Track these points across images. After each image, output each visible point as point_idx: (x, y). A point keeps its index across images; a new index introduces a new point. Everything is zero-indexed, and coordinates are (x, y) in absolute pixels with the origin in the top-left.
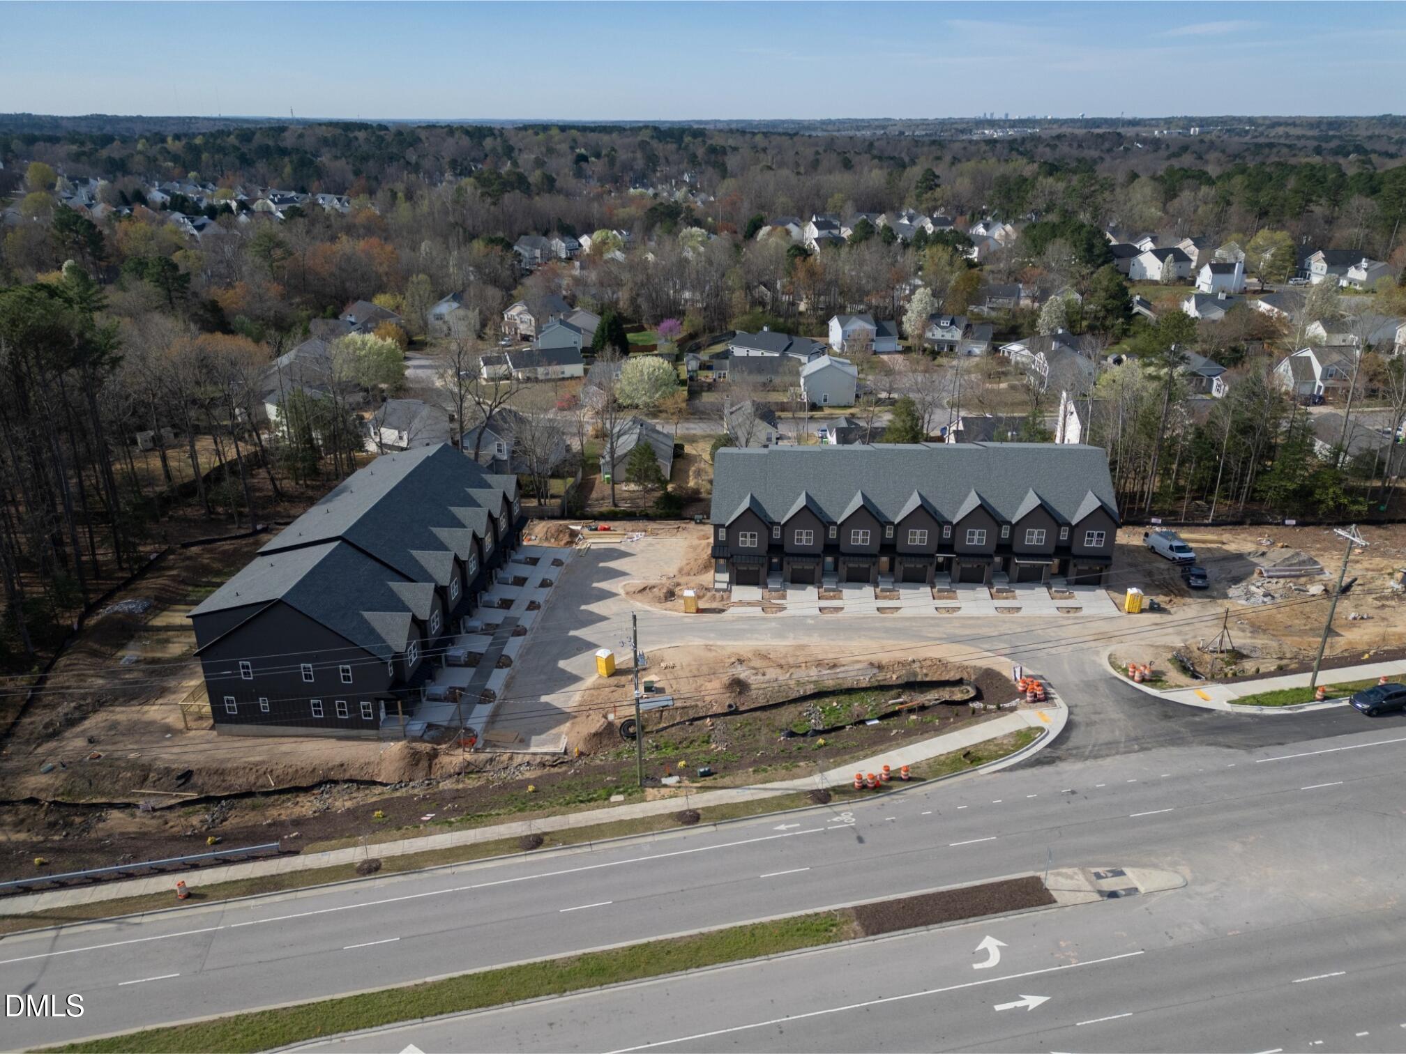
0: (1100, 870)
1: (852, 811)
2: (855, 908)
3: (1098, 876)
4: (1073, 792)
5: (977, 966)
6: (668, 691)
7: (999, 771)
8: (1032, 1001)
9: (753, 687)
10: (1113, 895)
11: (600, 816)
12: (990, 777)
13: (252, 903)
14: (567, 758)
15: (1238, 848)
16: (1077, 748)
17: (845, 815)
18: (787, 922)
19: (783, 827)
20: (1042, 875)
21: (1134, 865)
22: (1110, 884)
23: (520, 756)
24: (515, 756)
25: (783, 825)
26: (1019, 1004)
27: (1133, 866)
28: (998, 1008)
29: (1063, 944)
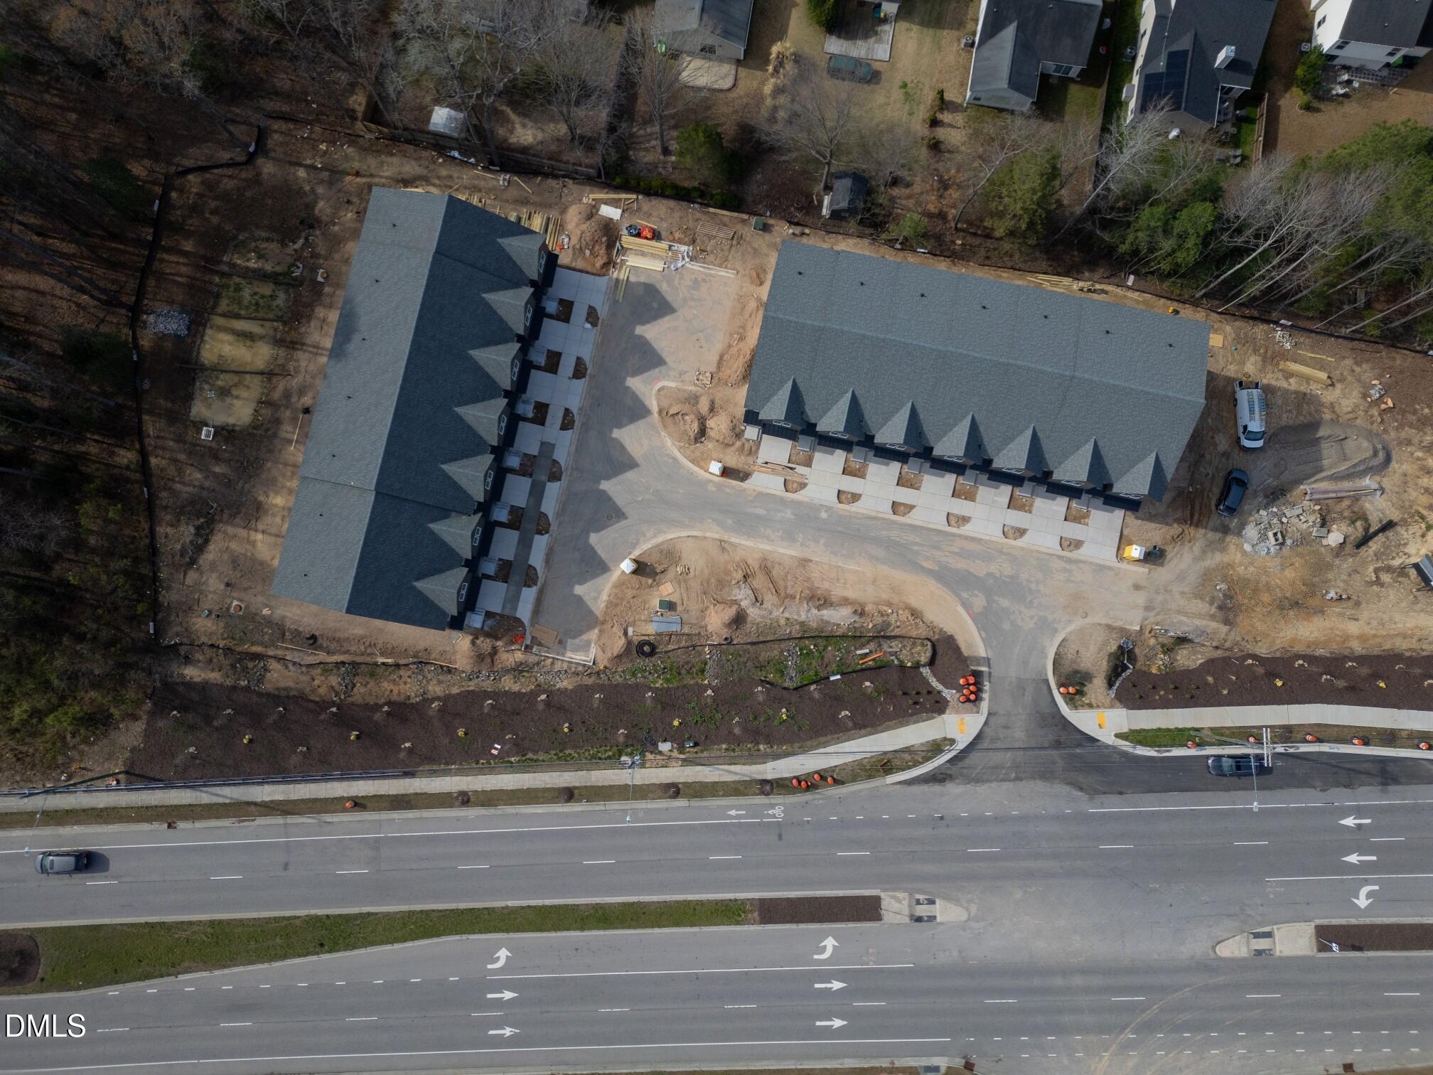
0: (921, 897)
1: (783, 804)
2: (760, 900)
3: (918, 902)
4: (942, 818)
5: (816, 957)
6: (679, 608)
7: (900, 783)
8: (836, 985)
9: (749, 619)
10: (919, 919)
11: (613, 777)
12: (892, 788)
13: (396, 815)
14: (596, 669)
15: (1018, 894)
16: (969, 768)
17: (777, 808)
18: (717, 902)
19: (733, 813)
20: (882, 895)
21: (947, 898)
22: (922, 910)
23: (560, 662)
24: (556, 662)
25: (735, 810)
26: (829, 986)
27: (944, 898)
28: (817, 986)
29: (871, 951)
